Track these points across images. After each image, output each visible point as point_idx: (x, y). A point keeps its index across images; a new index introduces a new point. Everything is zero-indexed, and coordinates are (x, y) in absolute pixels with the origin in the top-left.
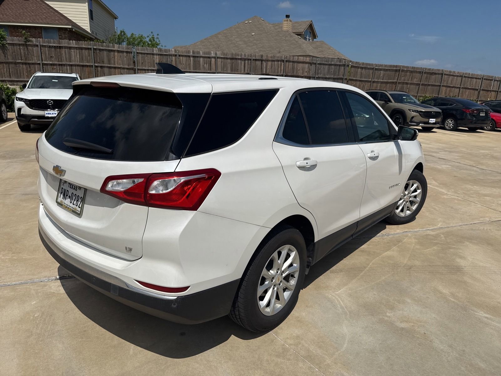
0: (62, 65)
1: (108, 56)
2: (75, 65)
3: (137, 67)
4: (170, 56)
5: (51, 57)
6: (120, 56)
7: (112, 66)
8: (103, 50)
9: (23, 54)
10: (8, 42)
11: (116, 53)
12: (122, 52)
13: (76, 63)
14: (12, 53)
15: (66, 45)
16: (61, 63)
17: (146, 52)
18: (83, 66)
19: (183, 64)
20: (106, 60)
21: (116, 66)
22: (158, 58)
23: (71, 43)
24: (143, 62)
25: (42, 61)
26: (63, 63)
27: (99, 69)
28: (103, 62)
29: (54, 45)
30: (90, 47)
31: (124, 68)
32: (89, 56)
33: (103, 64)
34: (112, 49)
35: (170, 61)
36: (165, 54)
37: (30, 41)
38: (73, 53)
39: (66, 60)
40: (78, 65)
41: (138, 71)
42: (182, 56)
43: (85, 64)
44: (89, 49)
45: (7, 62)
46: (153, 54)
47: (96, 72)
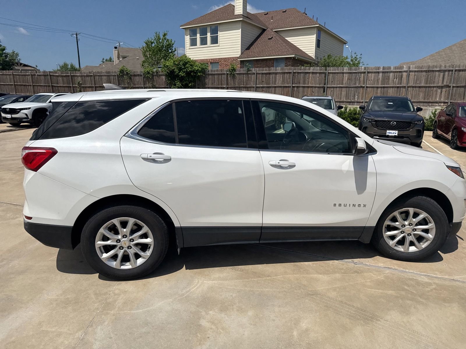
0: (269, 87)
1: (304, 78)
2: (278, 87)
3: (327, 85)
4: (358, 74)
5: (263, 81)
6: (314, 77)
7: (306, 85)
8: (301, 73)
9: (245, 80)
10: (237, 72)
11: (311, 75)
12: (316, 73)
13: (280, 85)
14: (239, 80)
15: (274, 71)
16: (268, 86)
17: (337, 71)
18: (284, 87)
19: (371, 80)
20: (301, 81)
21: (310, 85)
22: (347, 76)
23: (277, 70)
24: (333, 81)
25: (256, 85)
26: (270, 85)
27: (295, 88)
28: (299, 83)
29: (266, 72)
30: (290, 71)
31: (315, 87)
32: (289, 79)
33: (299, 84)
34: (308, 71)
35: (359, 78)
36: (354, 72)
37: (250, 71)
38: (278, 77)
39: (272, 83)
40: (280, 87)
41: (327, 89)
42: (371, 72)
43: (285, 85)
44: (290, 73)
45: (234, 87)
46: (343, 73)
47: (293, 91)
